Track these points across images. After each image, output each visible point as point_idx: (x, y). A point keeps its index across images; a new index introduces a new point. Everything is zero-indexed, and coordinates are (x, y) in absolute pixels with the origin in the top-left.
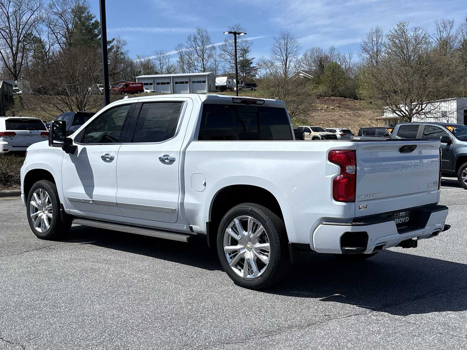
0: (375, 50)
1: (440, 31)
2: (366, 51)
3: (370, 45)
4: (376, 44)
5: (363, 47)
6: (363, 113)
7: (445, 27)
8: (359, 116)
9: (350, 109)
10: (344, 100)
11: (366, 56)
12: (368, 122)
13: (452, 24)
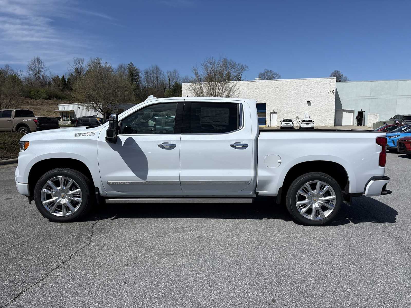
0: (37, 70)
1: (77, 64)
2: (32, 70)
3: (34, 66)
4: (38, 66)
5: (29, 67)
6: (41, 107)
7: (79, 62)
8: (40, 109)
9: (31, 105)
10: (25, 99)
11: (32, 73)
12: (46, 113)
13: (83, 61)
